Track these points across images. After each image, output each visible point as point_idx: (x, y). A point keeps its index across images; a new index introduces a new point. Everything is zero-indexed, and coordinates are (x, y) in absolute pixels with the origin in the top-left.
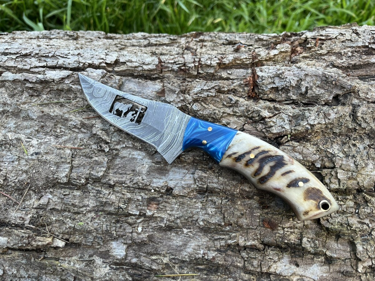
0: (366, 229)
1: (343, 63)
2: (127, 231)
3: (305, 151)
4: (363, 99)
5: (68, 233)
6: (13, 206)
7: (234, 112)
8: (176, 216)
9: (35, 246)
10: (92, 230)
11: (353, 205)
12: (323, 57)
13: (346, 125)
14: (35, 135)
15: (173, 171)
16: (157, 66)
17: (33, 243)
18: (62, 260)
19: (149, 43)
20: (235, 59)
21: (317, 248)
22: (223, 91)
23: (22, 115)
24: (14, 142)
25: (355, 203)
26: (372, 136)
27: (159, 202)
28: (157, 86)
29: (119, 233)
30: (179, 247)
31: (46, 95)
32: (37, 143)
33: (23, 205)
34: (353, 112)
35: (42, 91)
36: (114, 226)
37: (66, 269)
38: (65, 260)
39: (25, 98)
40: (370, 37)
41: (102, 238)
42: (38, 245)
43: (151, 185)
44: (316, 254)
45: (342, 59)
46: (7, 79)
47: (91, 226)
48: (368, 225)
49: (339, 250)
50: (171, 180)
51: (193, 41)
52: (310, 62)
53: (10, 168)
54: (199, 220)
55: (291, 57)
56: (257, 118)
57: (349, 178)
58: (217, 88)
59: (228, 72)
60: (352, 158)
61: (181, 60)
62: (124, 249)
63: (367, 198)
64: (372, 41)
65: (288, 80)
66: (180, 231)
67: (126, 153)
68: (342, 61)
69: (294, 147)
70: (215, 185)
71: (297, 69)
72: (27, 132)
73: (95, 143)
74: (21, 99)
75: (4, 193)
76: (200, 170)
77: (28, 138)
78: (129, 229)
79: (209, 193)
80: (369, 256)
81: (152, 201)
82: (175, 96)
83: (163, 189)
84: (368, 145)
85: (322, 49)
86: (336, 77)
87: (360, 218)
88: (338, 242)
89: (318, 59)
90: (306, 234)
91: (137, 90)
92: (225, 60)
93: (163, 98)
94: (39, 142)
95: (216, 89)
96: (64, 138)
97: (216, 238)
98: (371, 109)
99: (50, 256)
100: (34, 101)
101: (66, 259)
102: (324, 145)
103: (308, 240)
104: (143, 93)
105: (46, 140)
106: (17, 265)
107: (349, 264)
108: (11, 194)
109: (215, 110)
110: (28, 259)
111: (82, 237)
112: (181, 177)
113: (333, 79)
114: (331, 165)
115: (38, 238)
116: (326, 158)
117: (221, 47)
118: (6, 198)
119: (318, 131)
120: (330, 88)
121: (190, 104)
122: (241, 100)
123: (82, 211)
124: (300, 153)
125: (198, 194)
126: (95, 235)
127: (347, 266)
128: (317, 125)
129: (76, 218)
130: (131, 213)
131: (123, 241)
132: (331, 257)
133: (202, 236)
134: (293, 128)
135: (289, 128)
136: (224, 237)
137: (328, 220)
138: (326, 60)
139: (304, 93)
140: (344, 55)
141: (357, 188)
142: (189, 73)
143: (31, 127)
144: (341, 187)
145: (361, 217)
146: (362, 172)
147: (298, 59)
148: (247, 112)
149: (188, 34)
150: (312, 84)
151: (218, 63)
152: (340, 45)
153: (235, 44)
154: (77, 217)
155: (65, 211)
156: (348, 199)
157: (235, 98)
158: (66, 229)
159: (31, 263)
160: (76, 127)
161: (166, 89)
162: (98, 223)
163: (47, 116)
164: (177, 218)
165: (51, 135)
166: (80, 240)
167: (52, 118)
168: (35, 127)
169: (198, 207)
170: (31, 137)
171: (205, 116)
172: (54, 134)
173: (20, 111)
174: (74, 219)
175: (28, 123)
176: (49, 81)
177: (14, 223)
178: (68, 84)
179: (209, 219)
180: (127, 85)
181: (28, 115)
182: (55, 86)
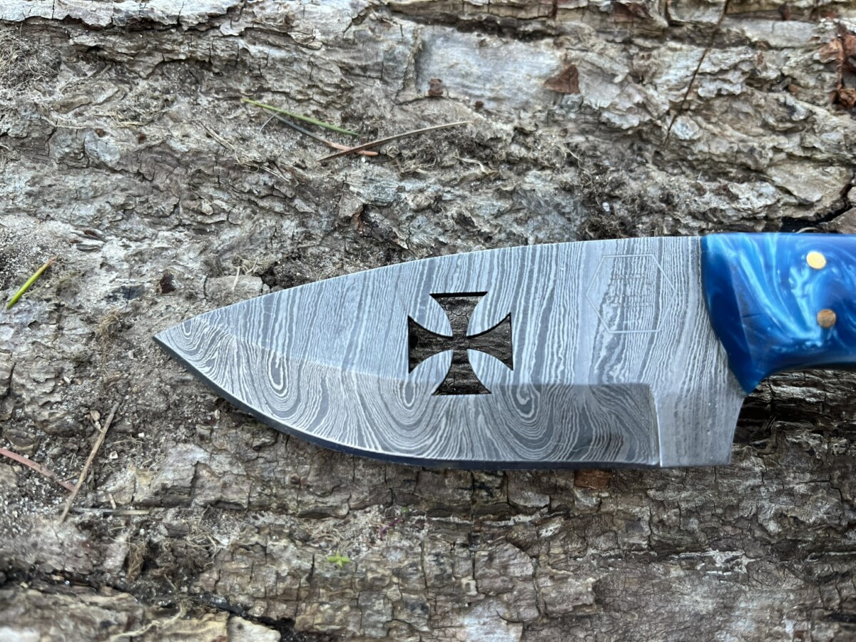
2: (515, 571)
5: (286, 597)
6: (48, 502)
7: (805, 148)
8: (682, 505)
10: (382, 579)
14: (114, 224)
22: (763, 80)
23: (57, 152)
28: (547, 58)
29: (486, 583)
30: (702, 618)
31: (146, 79)
32: (122, 253)
35: (132, 63)
36: (466, 559)
39: (68, 88)
41: (423, 607)
47: (377, 563)
53: (24, 350)
54: (761, 518)
58: (745, 68)
66: (702, 559)
72: (83, 213)
75: (5, 451)
77: (90, 235)
78: (521, 566)
79: (784, 418)
82: (614, 90)
91: (475, 70)
93: (574, 97)
94: (130, 251)
95: (744, 73)
96: (229, 235)
100: (101, 99)
104: (500, 82)
105: (156, 245)
108: (35, 450)
111: (346, 609)
115: (167, 622)
118: (17, 468)
121: (663, 119)
122: (819, 111)
123: (337, 507)
126: (395, 598)
129: (315, 534)
130: (521, 503)
131: (502, 610)
133: (775, 572)
136: (845, 567)
142: (647, 20)
143: (97, 193)
154: (317, 529)
155: (264, 508)
157: (801, 106)
158: (279, 578)
160: (275, 193)
161: (579, 69)
162: (401, 549)
163: (160, 153)
164: (690, 513)
165: (176, 226)
166: (337, 620)
167: (178, 160)
168: (113, 196)
169: (750, 469)
170: (100, 232)
171: (716, 159)
172: (188, 222)
173: (50, 135)
174: (306, 540)
175: (84, 181)
176: (159, 23)
177: (59, 568)
178: (231, 40)
179: (793, 510)
180: (441, 52)
181: (83, 150)
182: (181, 43)
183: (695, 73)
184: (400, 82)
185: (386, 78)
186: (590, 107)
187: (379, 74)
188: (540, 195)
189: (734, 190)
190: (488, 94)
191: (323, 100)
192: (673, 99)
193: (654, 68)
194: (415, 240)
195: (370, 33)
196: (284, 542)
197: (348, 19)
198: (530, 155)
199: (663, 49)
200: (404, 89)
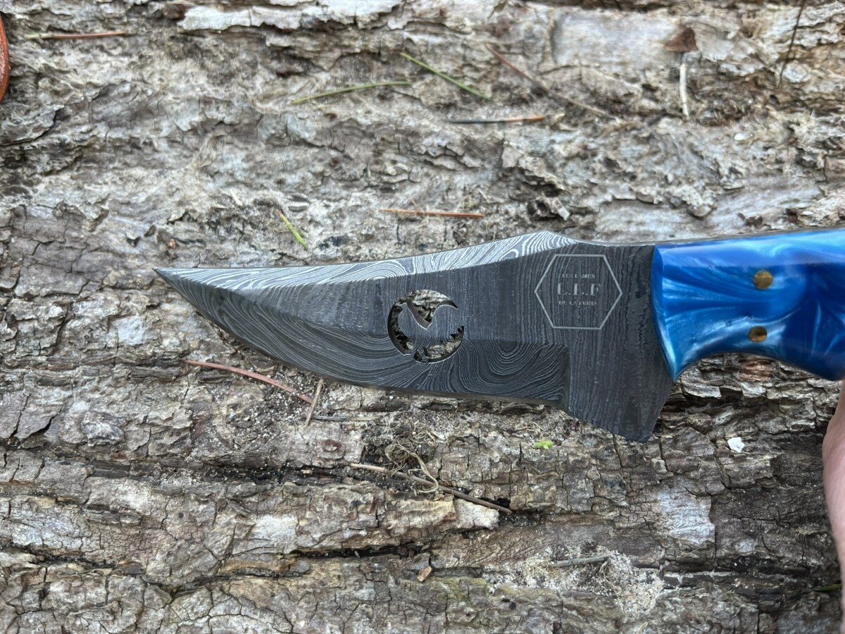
2: (699, 452)
5: (501, 480)
6: (291, 412)
9: (402, 531)
10: (582, 461)
17: (393, 522)
18: (493, 572)
23: (265, 133)
24: (252, 213)
28: (664, 25)
29: (674, 462)
31: (329, 71)
32: (325, 212)
33: (325, 405)
35: (316, 58)
36: (654, 442)
37: (521, 602)
38: (502, 573)
39: (267, 83)
41: (621, 484)
42: (410, 529)
46: (205, 25)
47: (576, 448)
58: (839, 20)
62: (706, 514)
67: (616, 221)
73: (512, 200)
74: (252, 88)
75: (250, 373)
77: (297, 199)
78: (703, 448)
82: (729, 45)
91: (602, 41)
93: (694, 54)
94: (331, 209)
95: (838, 25)
99: (452, 562)
100: (295, 89)
101: (507, 567)
104: (625, 49)
105: (351, 203)
106: (338, 609)
108: (275, 371)
110: (380, 582)
115: (404, 503)
118: (262, 386)
121: (774, 66)
126: (596, 477)
129: (517, 427)
130: (695, 394)
131: (690, 485)
143: (299, 165)
154: (519, 423)
155: (471, 408)
158: (493, 464)
159: (390, 594)
160: (448, 152)
161: (696, 30)
162: (595, 436)
163: (348, 128)
165: (366, 188)
166: (547, 498)
167: (364, 132)
168: (313, 166)
170: (305, 196)
171: (826, 97)
172: (375, 184)
173: (258, 121)
174: (512, 432)
175: (288, 156)
176: (340, 23)
177: (308, 464)
178: (397, 32)
180: (570, 28)
181: (286, 130)
182: (356, 39)
183: (796, 28)
184: (540, 55)
185: (527, 53)
186: (709, 61)
187: (520, 51)
188: (674, 137)
190: (616, 60)
191: (476, 75)
192: (779, 50)
193: (760, 25)
194: (570, 182)
195: (510, 17)
196: (493, 434)
197: (491, 8)
198: (659, 107)
199: (763, 11)
200: (543, 61)
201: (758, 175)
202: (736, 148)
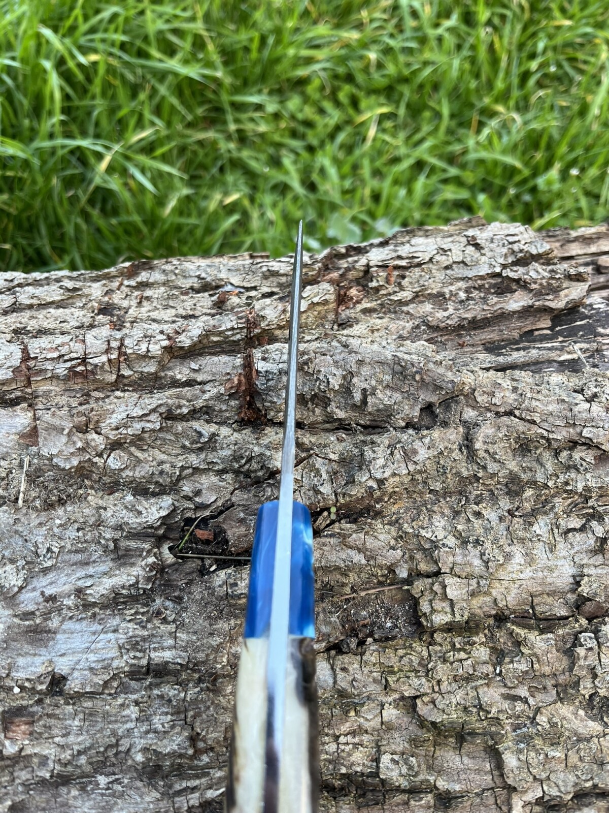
0: (523, 711)
1: (448, 318)
3: (370, 543)
4: (485, 407)
7: (208, 463)
8: (76, 748)
11: (486, 658)
12: (405, 309)
13: (454, 471)
15: (65, 632)
16: (16, 370)
19: (15, 303)
20: (207, 334)
21: (414, 776)
22: (179, 414)
25: (494, 650)
26: (514, 488)
27: (33, 716)
28: (21, 418)
34: (467, 440)
40: (505, 250)
43: (13, 674)
44: (414, 791)
45: (446, 310)
48: (526, 701)
49: (464, 771)
50: (62, 655)
51: (123, 288)
52: (378, 321)
54: (133, 750)
55: (337, 314)
56: (260, 474)
57: (473, 594)
58: (163, 410)
59: (194, 366)
60: (474, 546)
61: (77, 349)
63: (517, 634)
64: (510, 260)
65: (321, 377)
66: (90, 782)
68: (446, 314)
69: (344, 537)
70: (167, 655)
71: (342, 348)
76: (130, 621)
79: (155, 676)
80: (535, 778)
81: (17, 716)
82: (64, 439)
83: (42, 683)
84: (509, 511)
85: (402, 288)
86: (421, 365)
87: (505, 686)
88: (463, 751)
89: (395, 312)
90: (388, 744)
92: (182, 338)
93: (35, 449)
95: (161, 414)
97: (177, 787)
98: (504, 431)
102: (413, 521)
103: (393, 760)
107: (491, 801)
109: (162, 463)
112: (87, 645)
113: (415, 370)
114: (432, 568)
116: (420, 553)
117: (185, 298)
119: (397, 490)
120: (412, 388)
121: (100, 455)
122: (225, 431)
124: (359, 550)
125: (131, 680)
127: (486, 807)
128: (391, 480)
132: (448, 792)
133: (143, 790)
134: (339, 490)
135: (330, 492)
136: (197, 782)
137: (433, 702)
138: (412, 315)
139: (359, 404)
140: (450, 299)
141: (494, 612)
142: (95, 380)
144: (458, 618)
145: (509, 684)
146: (501, 574)
147: (353, 315)
148: (237, 462)
149: (112, 269)
150: (373, 383)
151: (165, 348)
152: (440, 276)
153: (218, 287)
156: (475, 643)
157: (207, 429)
161: (40, 427)
164: (80, 753)
169: (129, 716)
171: (139, 480)
179: (156, 743)
183: (127, 417)
186: (45, 455)
189: (140, 508)
193: (97, 418)
199: (112, 397)
201: (70, 552)
202: (56, 530)
